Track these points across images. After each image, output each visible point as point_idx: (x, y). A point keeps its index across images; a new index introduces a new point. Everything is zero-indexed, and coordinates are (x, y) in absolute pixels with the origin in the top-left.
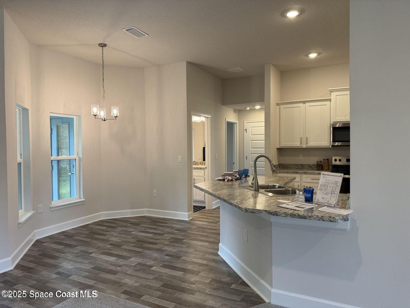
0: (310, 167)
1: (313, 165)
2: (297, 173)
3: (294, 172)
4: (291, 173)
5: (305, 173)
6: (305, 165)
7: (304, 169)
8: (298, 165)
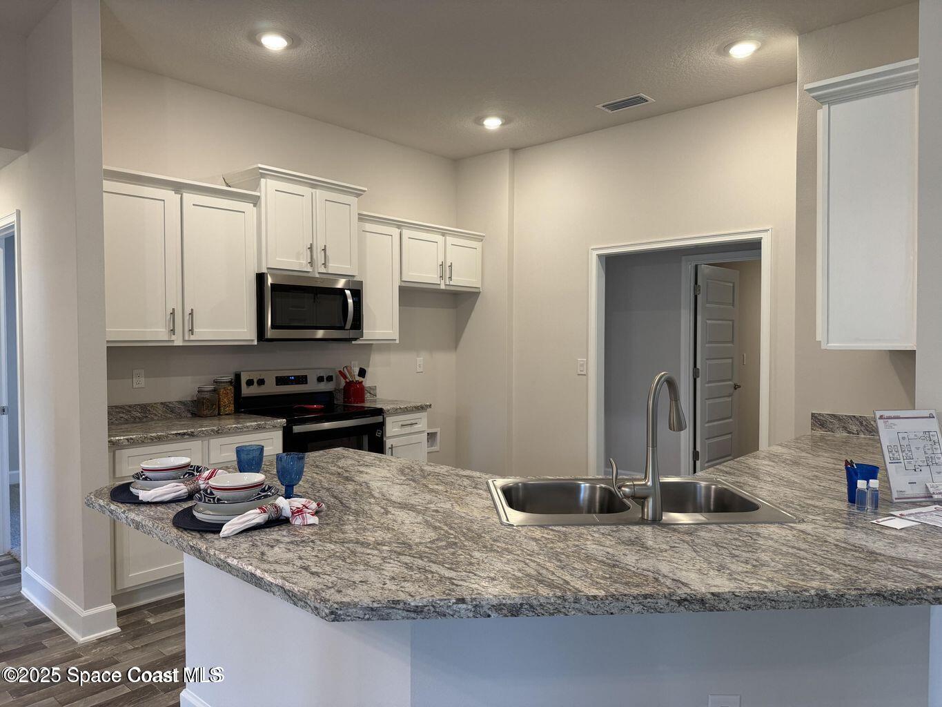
0: (171, 412)
1: (180, 402)
2: (192, 435)
3: (184, 434)
4: (172, 439)
5: (218, 433)
6: (152, 405)
7: (152, 419)
8: (130, 406)
